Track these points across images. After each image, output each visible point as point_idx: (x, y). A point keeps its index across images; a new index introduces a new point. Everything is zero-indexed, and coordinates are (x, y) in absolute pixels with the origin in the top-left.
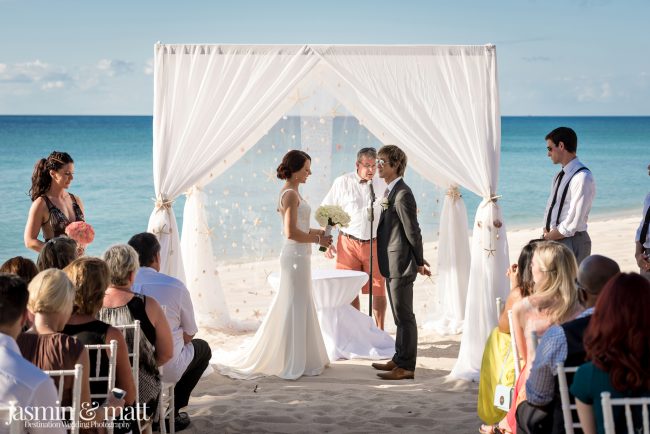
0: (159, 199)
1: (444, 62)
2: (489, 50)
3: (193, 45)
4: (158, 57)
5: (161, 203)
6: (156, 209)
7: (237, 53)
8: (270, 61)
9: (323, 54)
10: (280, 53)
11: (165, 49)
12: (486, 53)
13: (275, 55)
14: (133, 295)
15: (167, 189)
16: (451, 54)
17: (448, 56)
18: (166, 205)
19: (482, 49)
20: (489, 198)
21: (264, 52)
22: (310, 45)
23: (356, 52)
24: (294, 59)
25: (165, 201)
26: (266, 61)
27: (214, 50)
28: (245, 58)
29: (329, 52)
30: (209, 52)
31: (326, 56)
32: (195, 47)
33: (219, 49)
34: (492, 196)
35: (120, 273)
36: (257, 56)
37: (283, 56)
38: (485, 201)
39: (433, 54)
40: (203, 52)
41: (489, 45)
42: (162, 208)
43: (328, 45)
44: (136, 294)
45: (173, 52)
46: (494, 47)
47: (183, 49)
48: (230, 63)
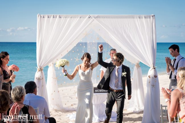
0: (38, 68)
1: (137, 21)
2: (153, 16)
3: (50, 15)
4: (38, 19)
5: (39, 69)
6: (37, 71)
7: (66, 18)
8: (77, 20)
9: (95, 18)
10: (80, 18)
11: (41, 16)
12: (152, 18)
13: (79, 18)
14: (24, 106)
15: (41, 64)
16: (139, 18)
17: (138, 19)
18: (41, 70)
19: (150, 16)
20: (153, 68)
21: (75, 17)
22: (91, 15)
23: (107, 17)
24: (85, 19)
25: (40, 68)
26: (75, 21)
27: (58, 17)
28: (68, 19)
29: (97, 17)
30: (56, 17)
31: (96, 19)
32: (51, 16)
33: (59, 16)
34: (153, 67)
35: (18, 96)
36: (72, 19)
37: (81, 19)
38: (151, 68)
39: (133, 18)
40: (54, 17)
41: (153, 15)
42: (39, 71)
43: (97, 15)
44: (25, 105)
45: (44, 17)
46: (154, 15)
47: (47, 16)
48: (63, 22)
